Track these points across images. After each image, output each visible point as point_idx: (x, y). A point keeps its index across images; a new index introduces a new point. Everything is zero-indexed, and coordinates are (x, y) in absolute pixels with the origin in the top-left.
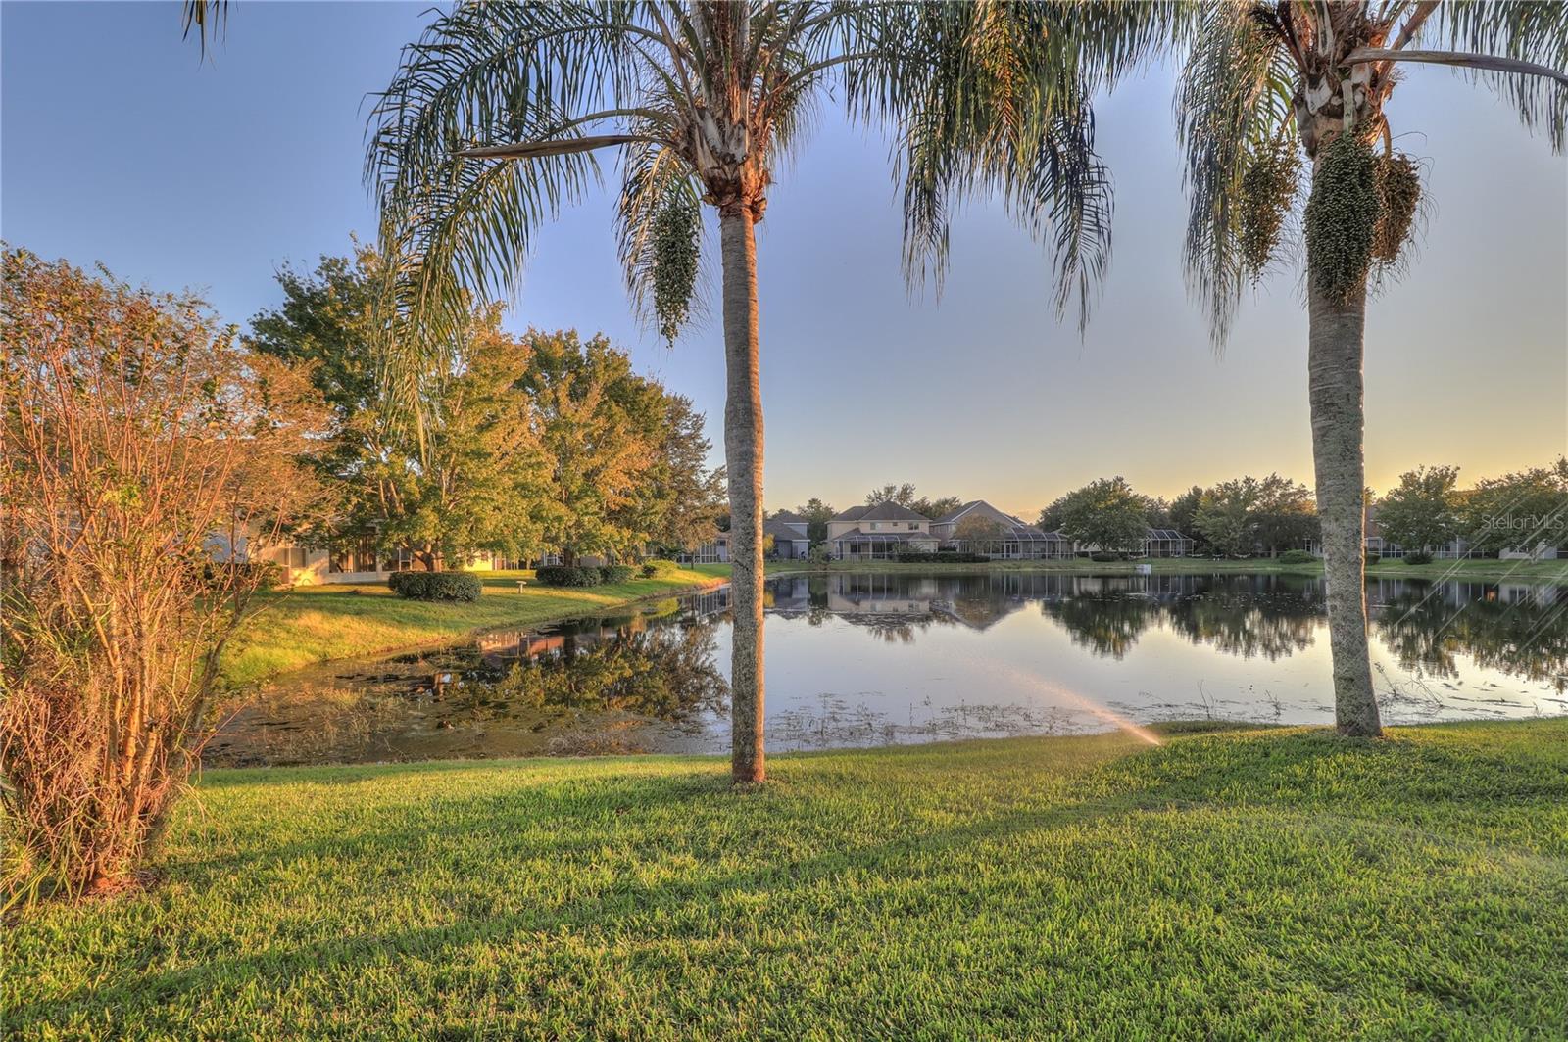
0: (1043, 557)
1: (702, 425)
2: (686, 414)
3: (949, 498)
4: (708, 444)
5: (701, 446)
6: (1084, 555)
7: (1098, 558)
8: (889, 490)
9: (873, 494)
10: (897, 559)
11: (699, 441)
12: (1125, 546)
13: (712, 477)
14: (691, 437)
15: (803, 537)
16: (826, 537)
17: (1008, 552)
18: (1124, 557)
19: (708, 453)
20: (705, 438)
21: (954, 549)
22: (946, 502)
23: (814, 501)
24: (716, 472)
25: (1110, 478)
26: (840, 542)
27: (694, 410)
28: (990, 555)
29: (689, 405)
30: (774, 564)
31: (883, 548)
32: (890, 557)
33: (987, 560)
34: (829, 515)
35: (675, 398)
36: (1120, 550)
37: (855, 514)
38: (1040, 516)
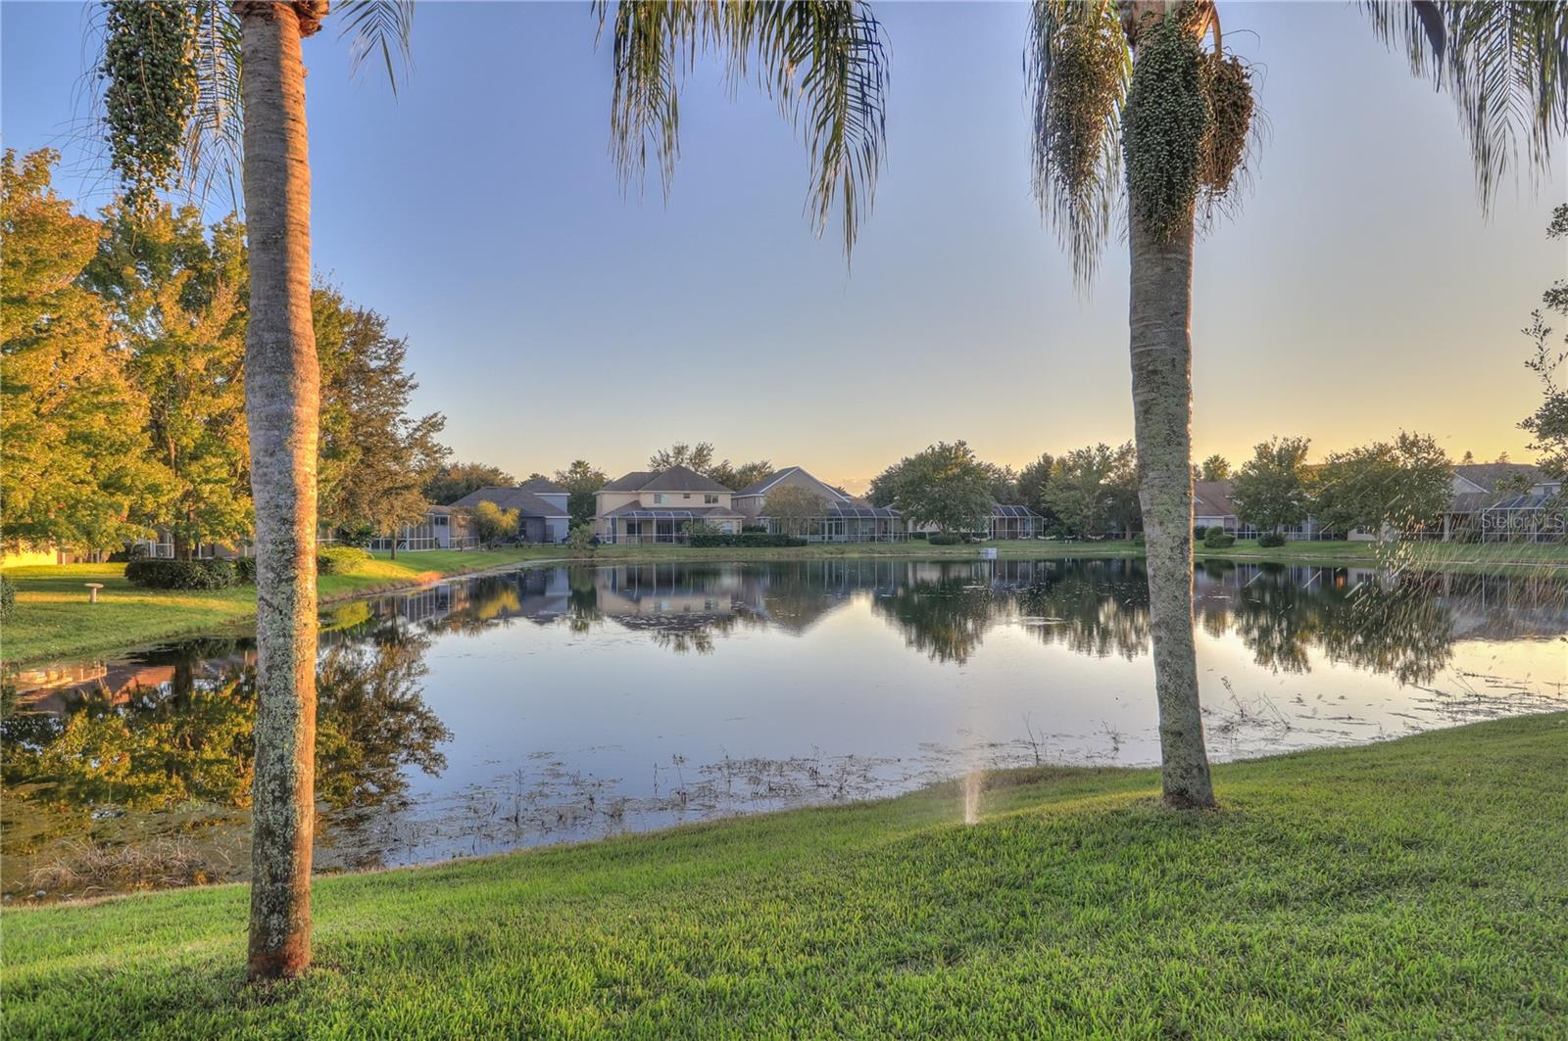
0: (873, 539)
1: (401, 356)
2: (376, 338)
3: (758, 462)
4: (411, 382)
5: (400, 385)
6: (921, 536)
7: (936, 540)
8: (680, 451)
9: (658, 457)
10: (688, 544)
11: (397, 377)
12: (967, 525)
13: (416, 430)
14: (384, 371)
15: (562, 514)
16: (593, 513)
17: (830, 532)
18: (966, 539)
19: (411, 395)
20: (406, 373)
21: (763, 529)
22: (754, 468)
23: (579, 464)
24: (424, 423)
25: (951, 442)
26: (614, 520)
27: (389, 333)
28: (808, 537)
29: (381, 325)
30: (520, 550)
31: (669, 528)
32: (680, 540)
33: (803, 543)
34: (599, 482)
35: (360, 314)
36: (962, 530)
37: (634, 482)
38: (870, 487)
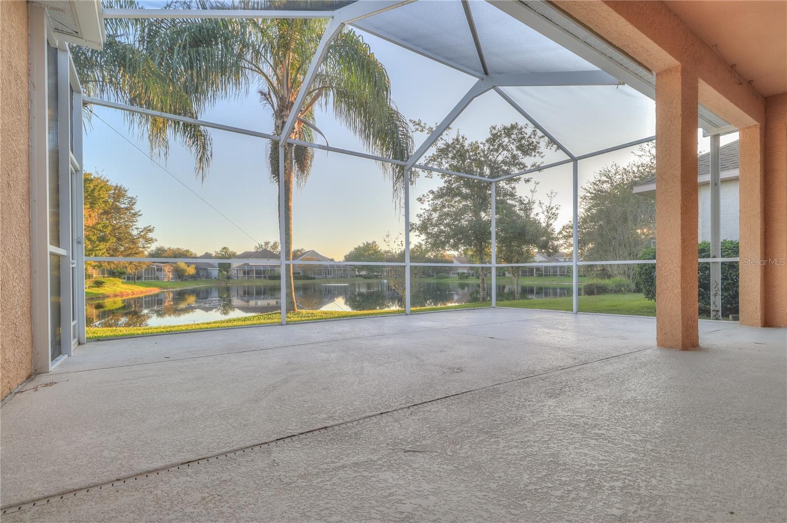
0: (341, 277)
1: (135, 203)
2: (123, 196)
3: (300, 248)
4: (139, 213)
5: (135, 214)
6: (361, 276)
7: (365, 277)
8: (267, 244)
9: (258, 246)
10: (267, 278)
11: (133, 211)
12: (376, 272)
13: (142, 231)
14: (127, 209)
15: (216, 267)
16: (230, 268)
17: (326, 274)
18: (377, 277)
19: (139, 218)
20: (137, 210)
21: (299, 273)
22: (298, 251)
23: (225, 248)
24: (144, 229)
25: (371, 242)
26: (237, 270)
27: (129, 194)
28: (316, 276)
29: (126, 191)
31: (260, 273)
32: (265, 277)
33: (314, 278)
34: (233, 256)
35: (117, 187)
36: (375, 274)
37: (247, 255)
38: (344, 258)
